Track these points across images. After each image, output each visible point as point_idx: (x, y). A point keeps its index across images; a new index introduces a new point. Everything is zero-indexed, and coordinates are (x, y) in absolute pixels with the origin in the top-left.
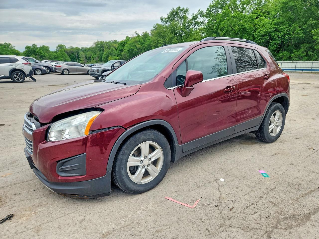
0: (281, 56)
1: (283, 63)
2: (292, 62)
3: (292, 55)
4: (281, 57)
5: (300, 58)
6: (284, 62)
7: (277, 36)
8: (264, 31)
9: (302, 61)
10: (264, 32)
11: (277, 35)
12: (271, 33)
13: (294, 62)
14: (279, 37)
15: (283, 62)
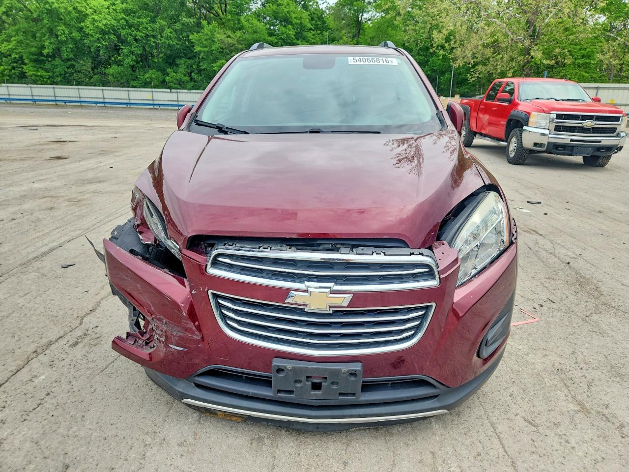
0: (148, 78)
1: (155, 92)
2: (169, 90)
3: (167, 78)
4: (148, 80)
5: (181, 85)
6: (156, 90)
7: (132, 38)
8: (104, 22)
9: (186, 91)
10: (105, 25)
11: (131, 35)
12: (119, 29)
13: (173, 90)
14: (136, 40)
15: (153, 90)
